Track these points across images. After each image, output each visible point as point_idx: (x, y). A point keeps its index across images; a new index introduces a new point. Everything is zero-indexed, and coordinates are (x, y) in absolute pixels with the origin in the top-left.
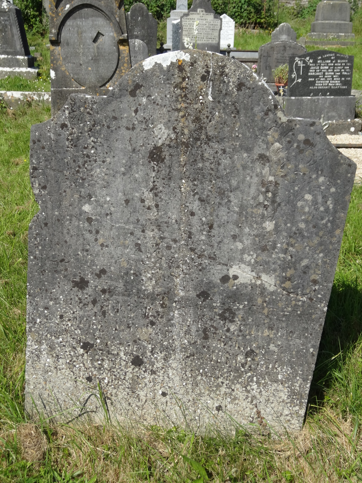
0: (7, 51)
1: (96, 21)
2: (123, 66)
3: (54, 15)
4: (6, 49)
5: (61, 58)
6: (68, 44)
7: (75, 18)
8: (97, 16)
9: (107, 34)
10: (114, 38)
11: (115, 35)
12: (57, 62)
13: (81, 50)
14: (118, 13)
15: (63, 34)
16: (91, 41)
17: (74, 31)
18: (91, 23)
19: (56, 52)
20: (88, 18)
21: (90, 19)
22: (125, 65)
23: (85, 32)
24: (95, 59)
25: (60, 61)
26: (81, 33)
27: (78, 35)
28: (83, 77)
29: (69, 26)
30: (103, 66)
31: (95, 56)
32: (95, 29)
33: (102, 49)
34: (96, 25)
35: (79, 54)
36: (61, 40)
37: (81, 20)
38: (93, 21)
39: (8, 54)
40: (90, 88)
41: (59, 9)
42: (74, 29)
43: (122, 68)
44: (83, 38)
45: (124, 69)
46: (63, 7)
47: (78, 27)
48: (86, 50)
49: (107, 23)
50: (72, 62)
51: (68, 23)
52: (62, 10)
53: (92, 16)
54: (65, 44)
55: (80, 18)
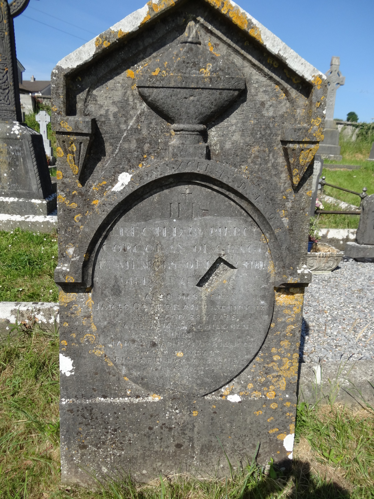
0: (18, 192)
1: (214, 227)
2: (278, 345)
3: (74, 205)
4: (16, 189)
5: (94, 328)
6: (117, 291)
7: (146, 217)
8: (219, 213)
9: (246, 264)
10: (267, 277)
11: (271, 268)
12: (81, 334)
13: (159, 308)
14: (289, 205)
15: (101, 263)
16: (193, 283)
17: (138, 255)
18: (198, 232)
19: (80, 311)
20: (189, 218)
21: (197, 220)
22: (285, 343)
23: (176, 258)
24: (199, 332)
25: (91, 333)
26: (163, 262)
27: (152, 265)
28: (157, 374)
29: (124, 239)
30: (219, 348)
31: (200, 322)
32: (210, 249)
33: (224, 304)
34: (215, 238)
35: (152, 317)
36: (96, 279)
37: (166, 223)
38: (204, 227)
39: (19, 196)
40: (174, 398)
41: (94, 185)
42: (140, 248)
43: (274, 350)
44: (168, 274)
45: (279, 354)
46: (105, 178)
47: (154, 241)
48: (175, 308)
49: (250, 232)
50: (126, 337)
51: (121, 231)
52: (103, 189)
53: (206, 212)
54: (107, 292)
55: (163, 216)
